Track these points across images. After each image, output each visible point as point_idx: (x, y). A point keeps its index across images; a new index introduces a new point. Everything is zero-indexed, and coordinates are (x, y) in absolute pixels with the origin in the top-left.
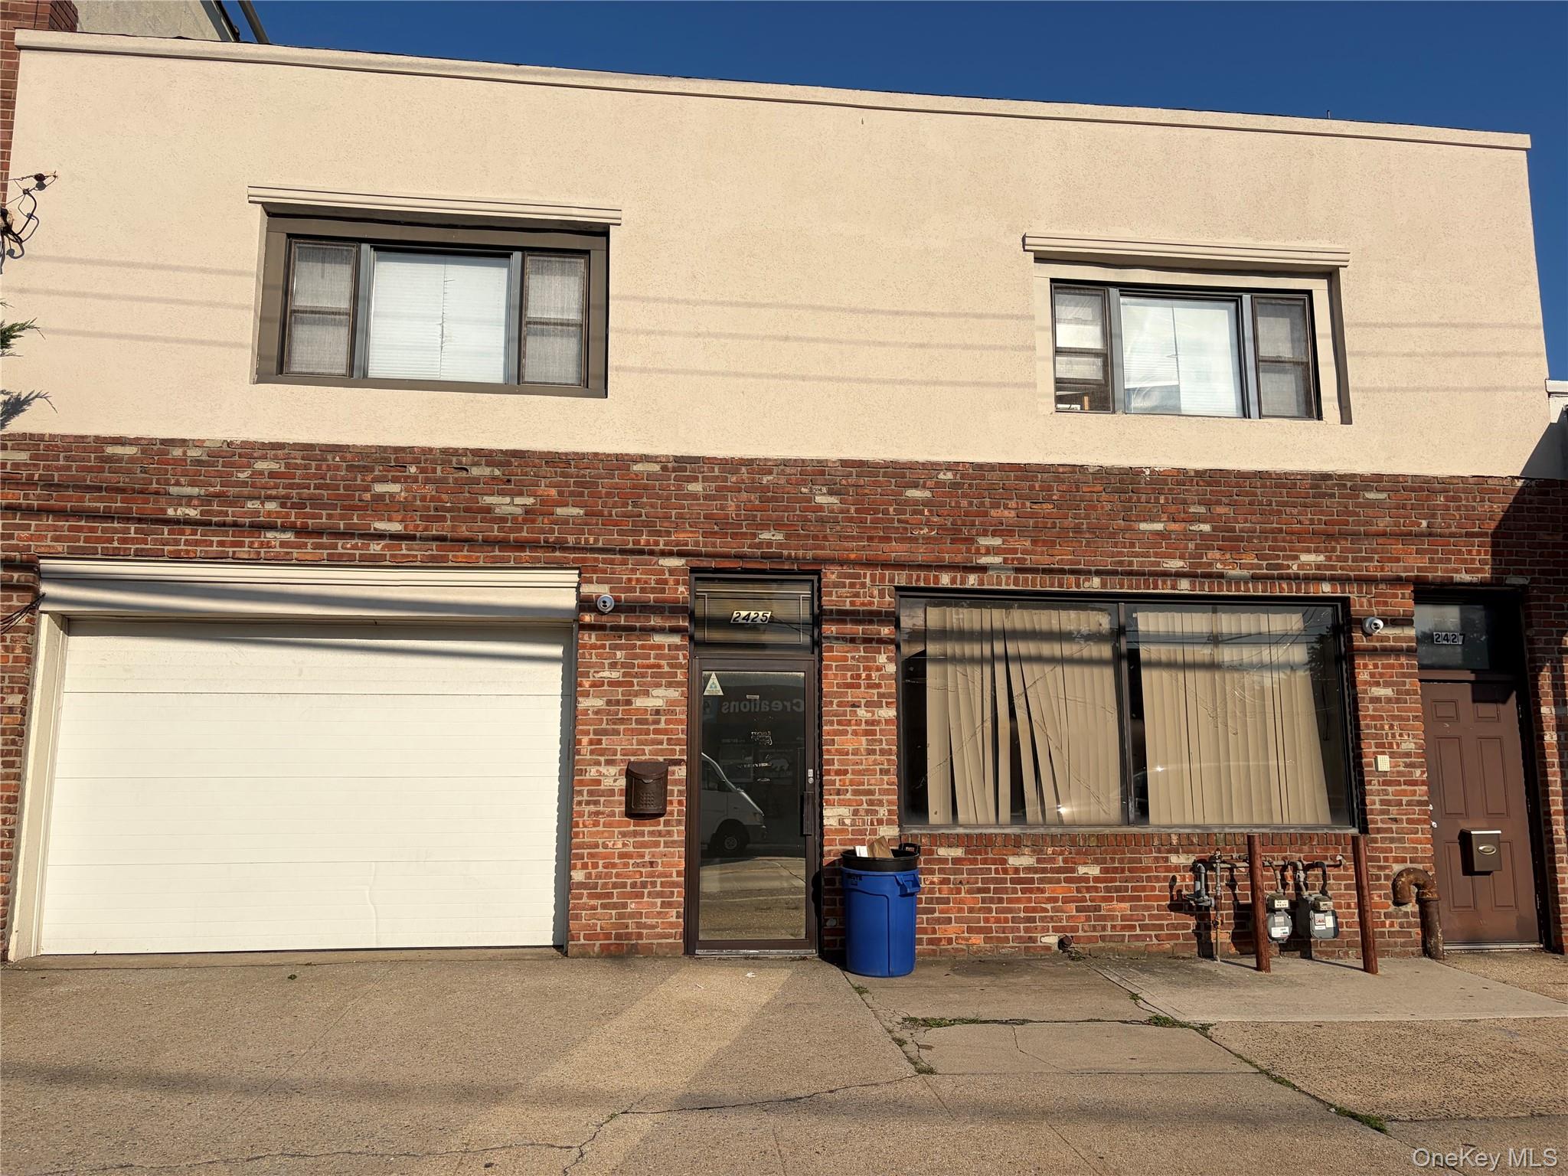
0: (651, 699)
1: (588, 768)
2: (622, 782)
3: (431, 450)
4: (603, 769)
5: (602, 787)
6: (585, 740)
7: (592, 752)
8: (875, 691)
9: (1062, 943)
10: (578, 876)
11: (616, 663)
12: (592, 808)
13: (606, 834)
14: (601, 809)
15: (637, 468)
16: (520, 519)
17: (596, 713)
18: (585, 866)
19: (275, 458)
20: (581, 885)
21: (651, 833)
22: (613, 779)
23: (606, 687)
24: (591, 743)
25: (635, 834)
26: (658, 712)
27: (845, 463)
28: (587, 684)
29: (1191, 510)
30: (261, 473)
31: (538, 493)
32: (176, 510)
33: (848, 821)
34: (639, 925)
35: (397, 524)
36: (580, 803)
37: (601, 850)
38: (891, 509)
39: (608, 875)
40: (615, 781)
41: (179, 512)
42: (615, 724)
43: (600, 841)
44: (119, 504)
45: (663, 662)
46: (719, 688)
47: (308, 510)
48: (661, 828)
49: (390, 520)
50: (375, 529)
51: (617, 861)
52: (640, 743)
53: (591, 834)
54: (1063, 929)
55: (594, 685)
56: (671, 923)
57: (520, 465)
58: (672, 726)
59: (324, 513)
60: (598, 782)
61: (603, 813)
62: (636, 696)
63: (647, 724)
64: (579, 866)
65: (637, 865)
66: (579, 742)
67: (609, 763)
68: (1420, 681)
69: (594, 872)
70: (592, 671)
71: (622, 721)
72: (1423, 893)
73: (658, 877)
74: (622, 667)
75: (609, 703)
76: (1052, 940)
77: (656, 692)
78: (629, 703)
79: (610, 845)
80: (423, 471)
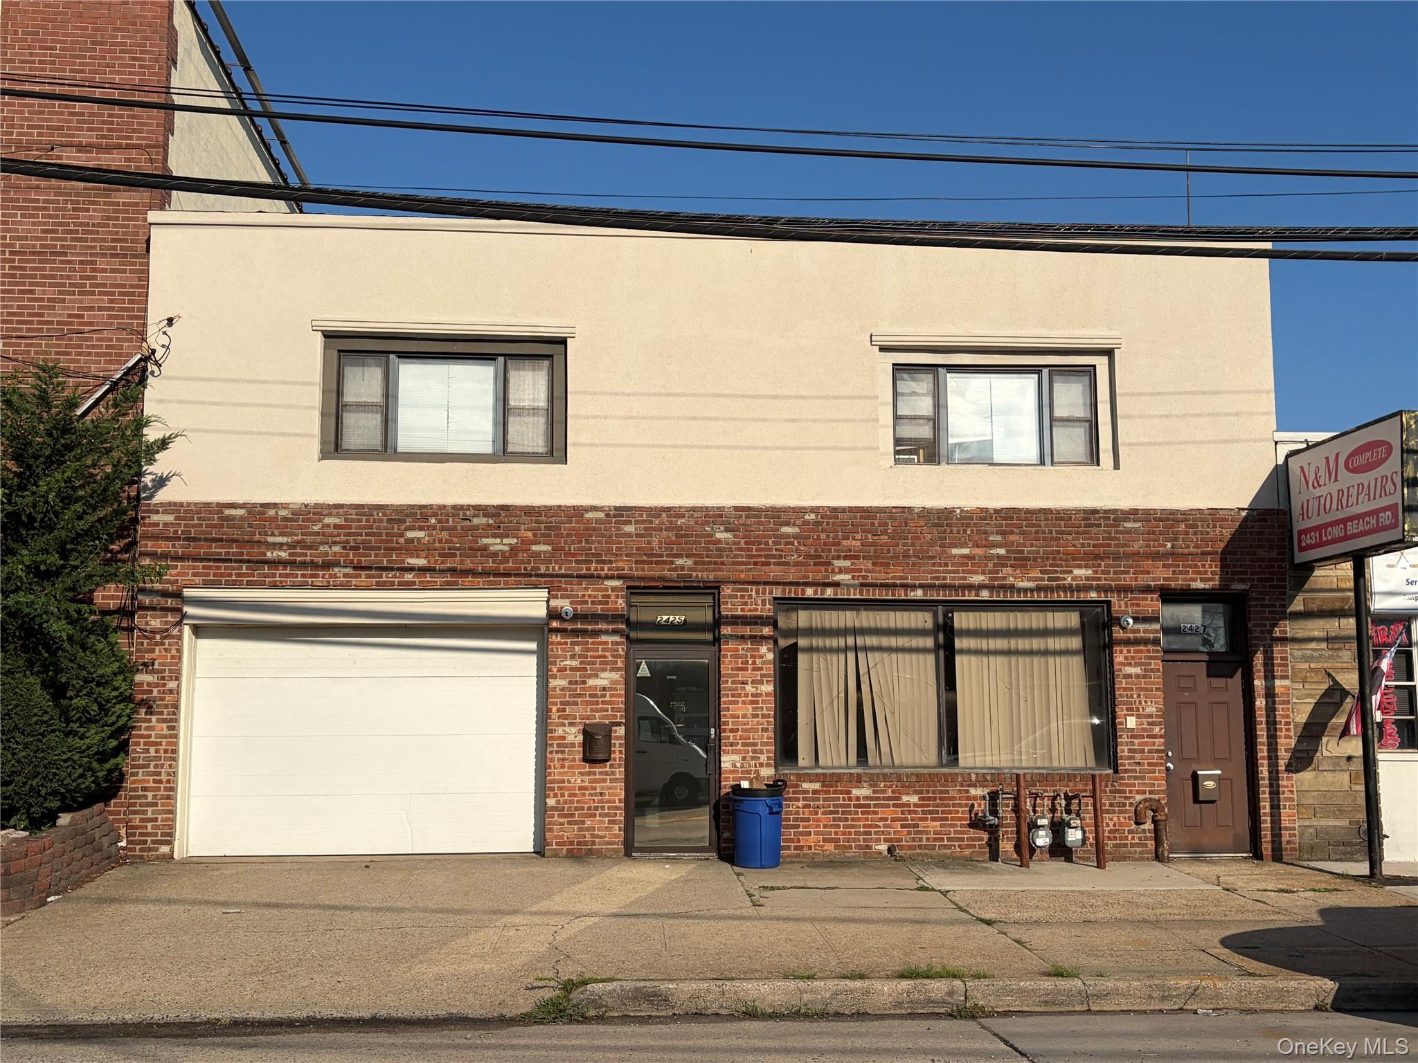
0: (599, 680)
1: (557, 728)
2: (580, 738)
3: (445, 506)
4: (567, 729)
5: (566, 742)
6: (554, 709)
7: (559, 717)
8: (759, 673)
9: (890, 850)
10: (551, 802)
11: (575, 655)
12: (560, 756)
13: (570, 774)
14: (566, 756)
15: (588, 515)
16: (507, 554)
17: (562, 689)
18: (555, 795)
19: (338, 515)
20: (553, 808)
21: (601, 773)
22: (574, 735)
23: (568, 672)
24: (558, 710)
25: (589, 773)
26: (604, 689)
27: (737, 509)
28: (555, 670)
29: (990, 539)
30: (328, 526)
31: (520, 535)
32: (272, 553)
33: (738, 765)
34: (593, 836)
35: (423, 560)
36: (551, 752)
37: (566, 784)
38: (770, 542)
39: (572, 802)
40: (575, 737)
41: (275, 554)
42: (575, 697)
43: (566, 779)
44: (235, 550)
45: (607, 654)
46: (648, 671)
47: (361, 551)
48: (608, 769)
49: (418, 557)
50: (408, 563)
51: (577, 792)
52: (592, 710)
53: (560, 774)
54: (890, 840)
55: (559, 670)
56: (615, 834)
57: (506, 516)
58: (614, 699)
59: (372, 552)
60: (564, 738)
61: (567, 759)
62: (589, 678)
63: (597, 697)
64: (552, 795)
65: (591, 795)
66: (551, 709)
67: (571, 724)
68: (1162, 661)
69: (562, 799)
70: (558, 660)
71: (579, 695)
72: (1156, 816)
73: (606, 803)
74: (579, 658)
75: (570, 682)
76: (883, 847)
77: (602, 675)
78: (584, 682)
79: (573, 781)
80: (440, 521)
